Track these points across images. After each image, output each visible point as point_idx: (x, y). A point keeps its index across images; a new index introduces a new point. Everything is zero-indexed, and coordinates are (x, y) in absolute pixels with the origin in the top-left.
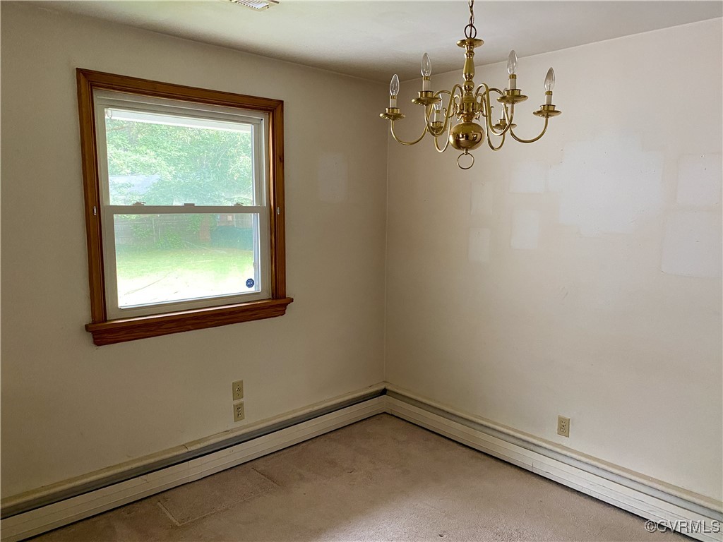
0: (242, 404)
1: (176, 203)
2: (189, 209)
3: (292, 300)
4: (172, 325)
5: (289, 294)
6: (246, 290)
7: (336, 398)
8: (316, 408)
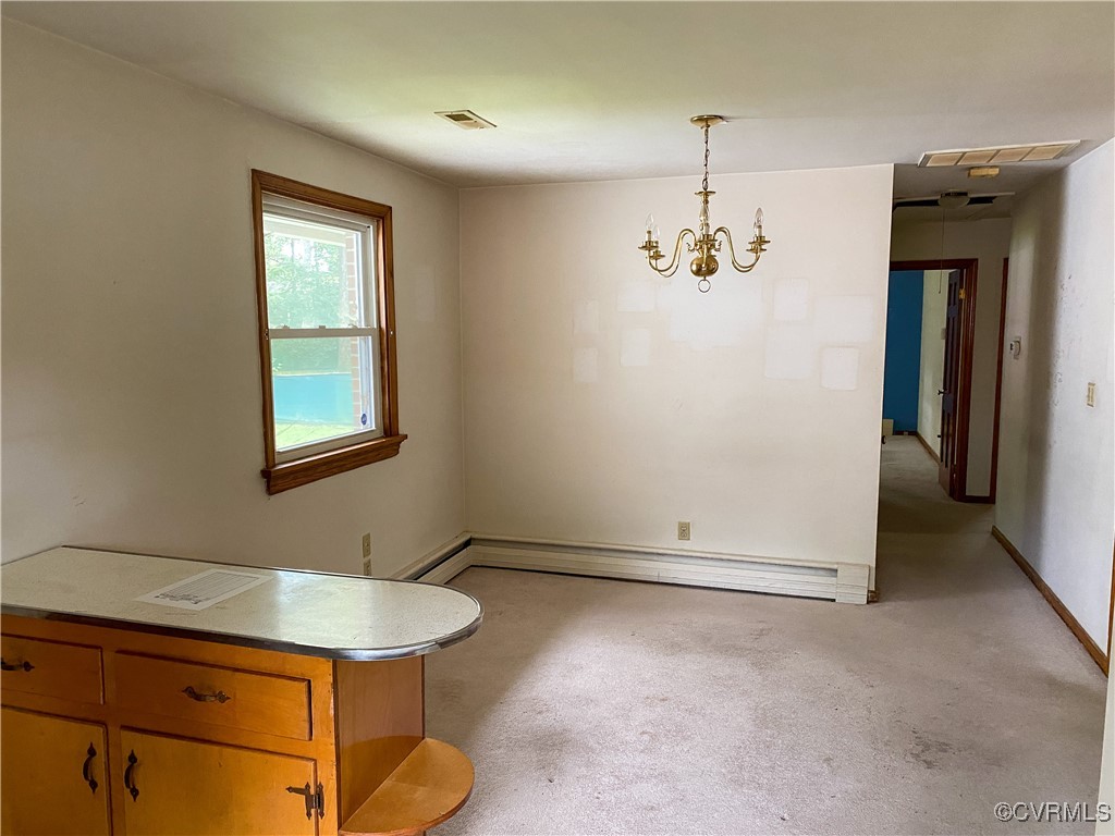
0: (369, 562)
1: (304, 326)
2: (322, 332)
3: (406, 437)
4: (324, 468)
5: (402, 430)
6: (362, 429)
7: (443, 547)
8: (426, 563)
